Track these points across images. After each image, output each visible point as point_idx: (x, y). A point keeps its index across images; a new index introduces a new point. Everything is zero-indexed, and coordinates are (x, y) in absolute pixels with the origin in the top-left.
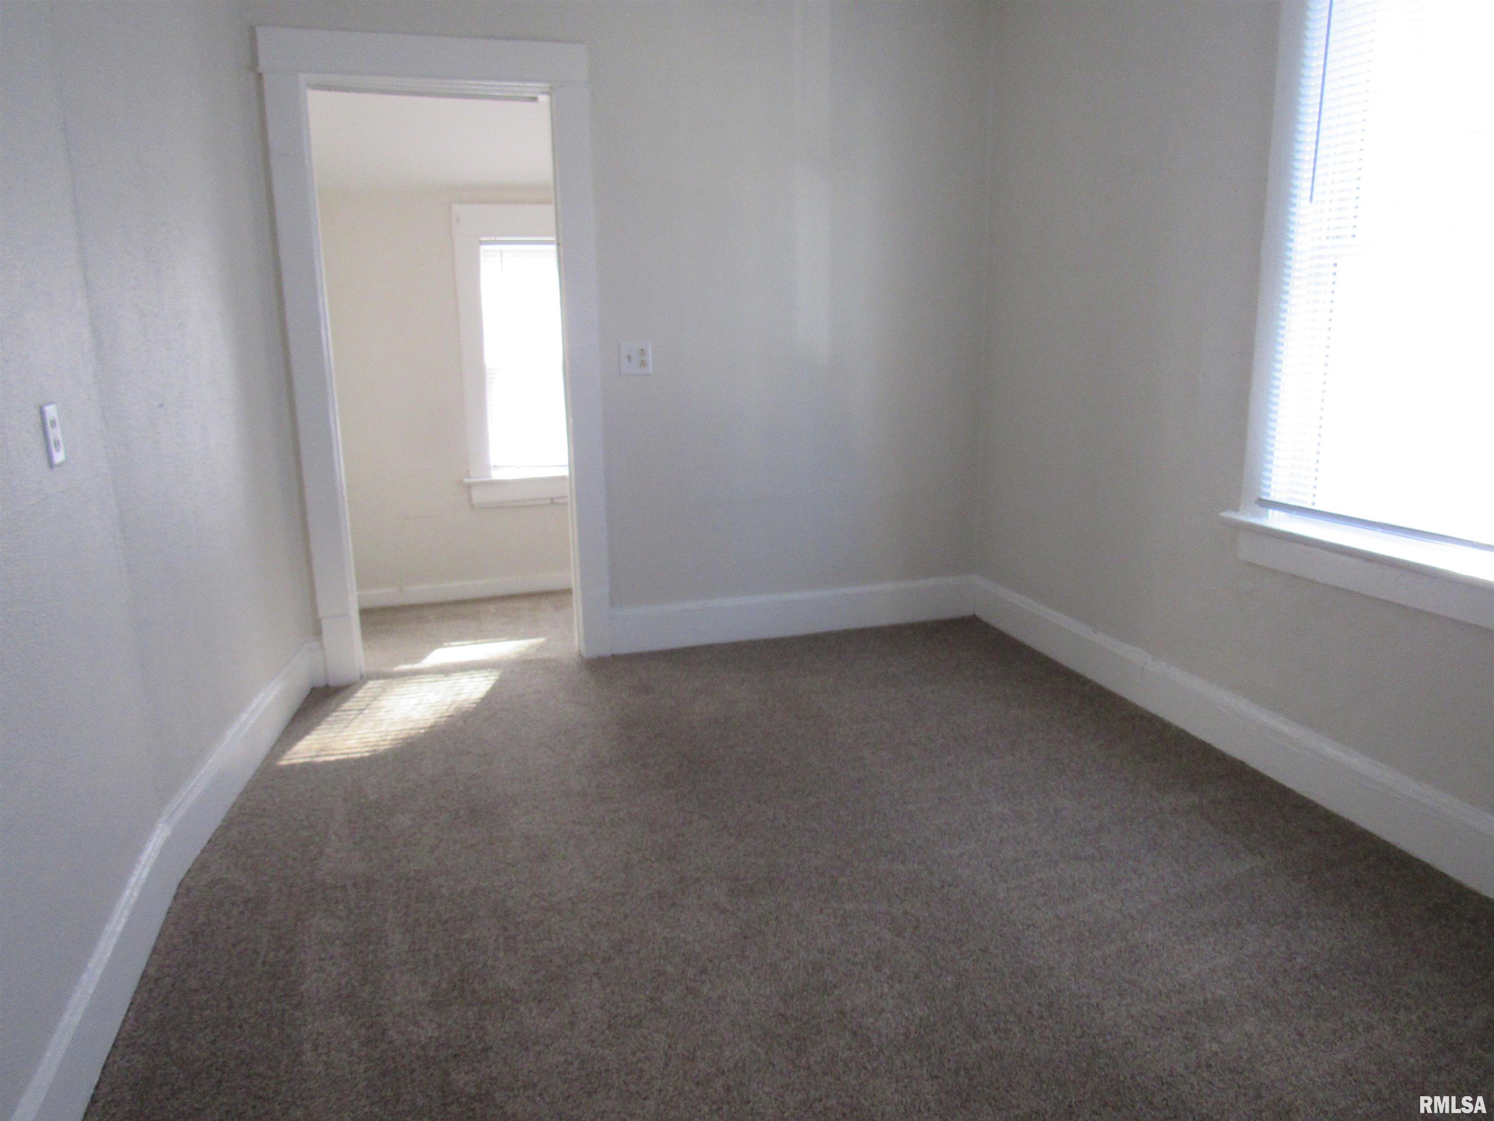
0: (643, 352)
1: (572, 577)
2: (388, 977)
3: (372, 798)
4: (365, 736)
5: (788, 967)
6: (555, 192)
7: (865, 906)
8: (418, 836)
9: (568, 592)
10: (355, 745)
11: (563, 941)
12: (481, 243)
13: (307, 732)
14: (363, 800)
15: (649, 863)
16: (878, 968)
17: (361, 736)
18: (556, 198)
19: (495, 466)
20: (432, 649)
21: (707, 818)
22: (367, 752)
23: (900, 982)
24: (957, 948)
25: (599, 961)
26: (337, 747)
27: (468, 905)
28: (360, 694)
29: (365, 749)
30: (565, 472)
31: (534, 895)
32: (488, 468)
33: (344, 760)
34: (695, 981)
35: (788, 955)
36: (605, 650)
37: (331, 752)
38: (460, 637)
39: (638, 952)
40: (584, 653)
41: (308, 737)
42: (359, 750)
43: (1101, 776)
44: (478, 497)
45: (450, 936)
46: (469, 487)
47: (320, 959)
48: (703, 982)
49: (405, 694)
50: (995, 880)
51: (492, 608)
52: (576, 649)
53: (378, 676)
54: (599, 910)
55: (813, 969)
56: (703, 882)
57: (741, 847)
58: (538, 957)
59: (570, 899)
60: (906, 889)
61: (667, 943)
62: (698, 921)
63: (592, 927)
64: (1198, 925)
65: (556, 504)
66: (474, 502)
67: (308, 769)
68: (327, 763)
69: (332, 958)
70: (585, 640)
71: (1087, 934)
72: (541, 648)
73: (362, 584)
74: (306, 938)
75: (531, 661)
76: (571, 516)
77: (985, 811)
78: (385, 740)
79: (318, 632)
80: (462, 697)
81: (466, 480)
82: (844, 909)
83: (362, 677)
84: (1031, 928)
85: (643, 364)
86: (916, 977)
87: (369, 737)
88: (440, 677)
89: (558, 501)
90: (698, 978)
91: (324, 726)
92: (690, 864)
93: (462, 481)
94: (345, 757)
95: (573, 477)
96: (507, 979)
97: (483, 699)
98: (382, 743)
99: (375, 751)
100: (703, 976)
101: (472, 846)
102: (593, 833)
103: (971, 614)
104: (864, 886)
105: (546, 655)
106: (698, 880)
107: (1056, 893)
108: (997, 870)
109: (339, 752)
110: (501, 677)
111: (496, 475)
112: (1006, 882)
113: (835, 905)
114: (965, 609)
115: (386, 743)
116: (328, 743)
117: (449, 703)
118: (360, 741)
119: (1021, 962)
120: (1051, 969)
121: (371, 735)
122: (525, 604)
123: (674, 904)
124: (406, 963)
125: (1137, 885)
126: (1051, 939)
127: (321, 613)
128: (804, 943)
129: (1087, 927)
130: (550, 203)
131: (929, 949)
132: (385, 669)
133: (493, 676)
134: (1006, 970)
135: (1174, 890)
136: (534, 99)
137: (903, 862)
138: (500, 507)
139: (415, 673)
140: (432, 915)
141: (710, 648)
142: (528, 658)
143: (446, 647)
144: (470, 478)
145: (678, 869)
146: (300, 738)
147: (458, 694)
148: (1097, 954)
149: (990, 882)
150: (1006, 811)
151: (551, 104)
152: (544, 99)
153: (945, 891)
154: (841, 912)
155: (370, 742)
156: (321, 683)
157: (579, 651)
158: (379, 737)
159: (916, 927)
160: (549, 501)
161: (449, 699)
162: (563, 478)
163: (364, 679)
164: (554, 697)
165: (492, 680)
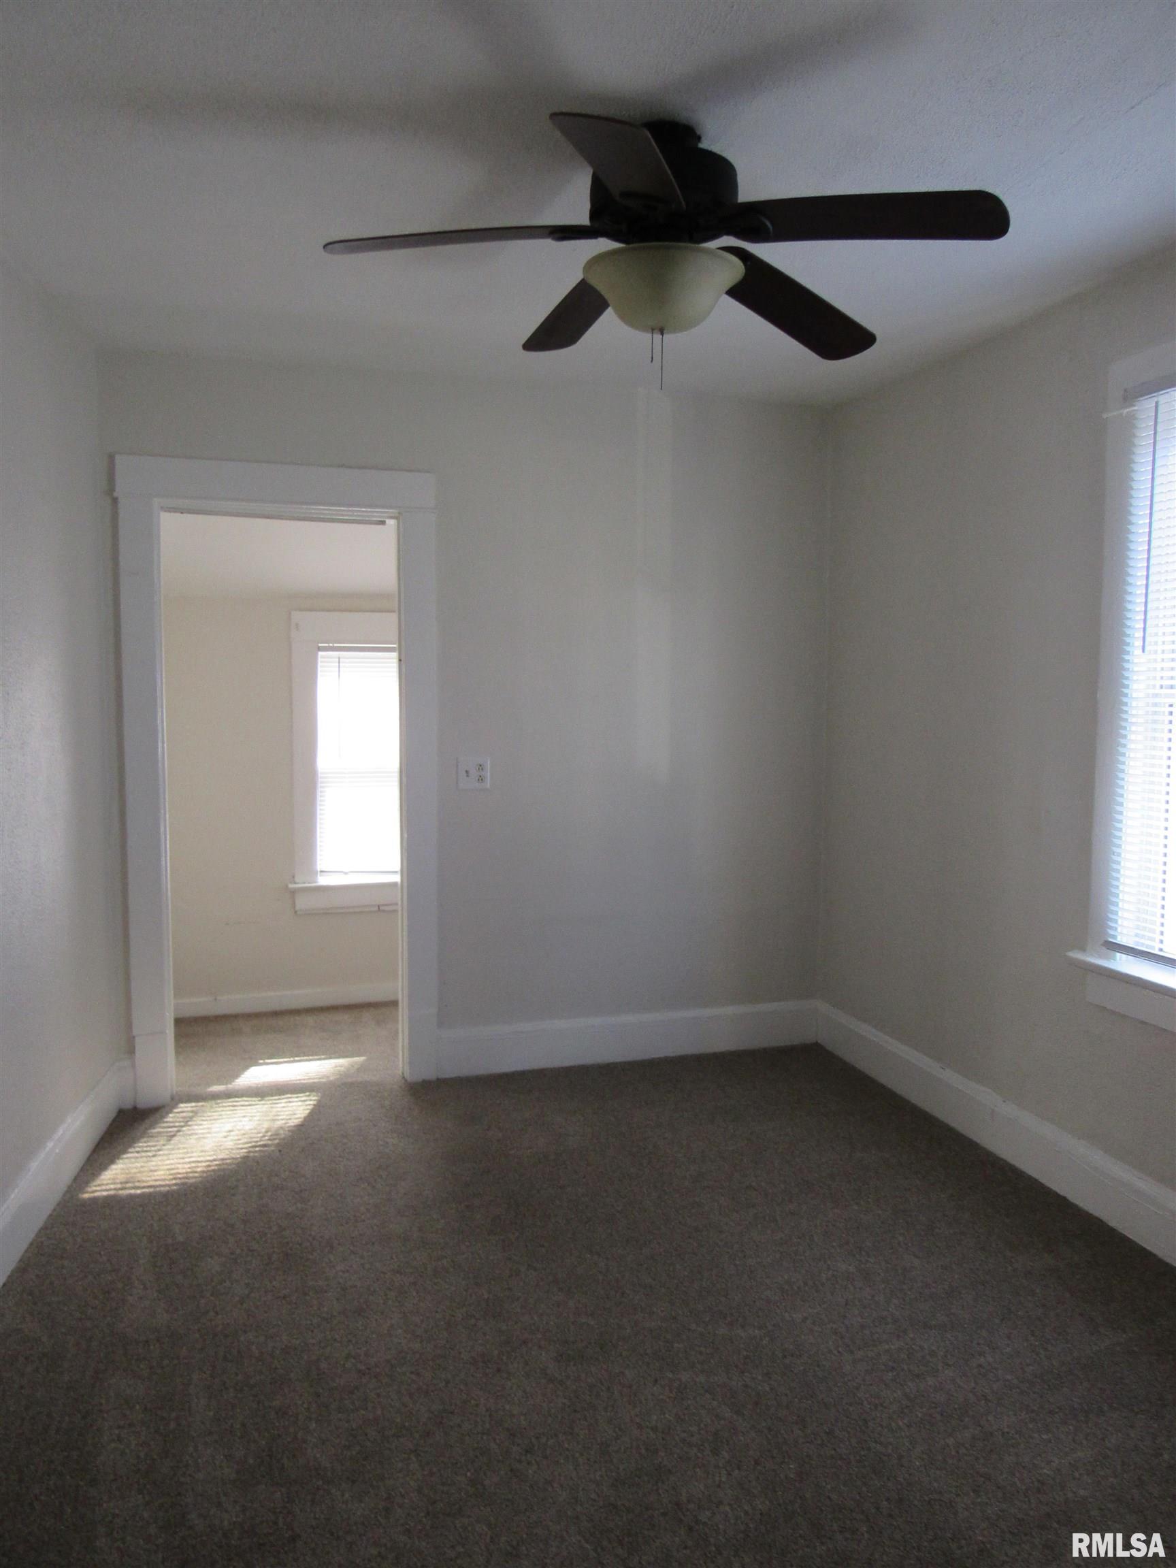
0: (481, 767)
1: (399, 988)
2: (191, 1449)
3: (181, 1239)
4: (173, 1167)
5: (620, 1448)
6: (399, 601)
7: (702, 1378)
8: (228, 1284)
9: (394, 1004)
10: (163, 1177)
11: (379, 1412)
12: (320, 649)
13: (112, 1161)
14: (170, 1241)
15: (473, 1321)
16: (715, 1452)
17: (168, 1167)
18: (399, 606)
19: (321, 872)
20: (247, 1067)
21: (535, 1270)
22: (175, 1185)
23: (739, 1469)
24: (800, 1429)
25: (417, 1436)
26: (144, 1179)
27: (279, 1367)
28: (170, 1117)
29: (174, 1182)
30: (397, 878)
31: (348, 1356)
32: (313, 873)
33: (150, 1194)
34: (520, 1461)
35: (620, 1433)
36: (430, 1074)
37: (137, 1184)
38: (275, 1053)
39: (459, 1426)
40: (407, 1075)
41: (114, 1167)
42: (167, 1182)
43: (951, 1231)
44: (302, 903)
45: (259, 1403)
46: (294, 892)
47: (119, 1427)
48: (529, 1463)
49: (219, 1119)
50: (840, 1349)
51: (310, 1020)
52: (400, 1072)
53: (190, 1098)
54: (418, 1374)
55: (647, 1450)
56: (530, 1345)
57: (571, 1304)
58: (353, 1430)
59: (388, 1361)
60: (746, 1357)
61: (490, 1416)
62: (524, 1391)
63: (411, 1395)
64: (1057, 1410)
65: (384, 911)
66: (298, 907)
67: (112, 1204)
68: (131, 1197)
69: (131, 1425)
70: (410, 1063)
71: (939, 1417)
72: (362, 1068)
73: (179, 991)
74: (103, 1401)
75: (352, 1084)
76: (401, 923)
77: (829, 1269)
78: (196, 1172)
79: (131, 1051)
80: (279, 1123)
81: (291, 886)
82: (680, 1380)
83: (172, 1098)
84: (880, 1408)
85: (481, 779)
86: (757, 1463)
87: (178, 1168)
88: (255, 1100)
89: (387, 908)
90: (523, 1458)
91: (130, 1155)
92: (516, 1323)
93: (287, 886)
94: (151, 1190)
95: (405, 884)
96: (318, 1456)
97: (300, 1127)
98: (191, 1175)
99: (183, 1184)
100: (529, 1455)
101: (284, 1297)
102: (414, 1284)
103: (815, 1041)
104: (701, 1353)
105: (367, 1077)
106: (525, 1342)
107: (905, 1367)
108: (842, 1338)
109: (145, 1184)
110: (319, 1101)
111: (323, 881)
112: (852, 1352)
113: (670, 1375)
114: (809, 1037)
115: (196, 1175)
116: (135, 1173)
117: (263, 1130)
118: (168, 1172)
119: (869, 1449)
120: (900, 1457)
121: (180, 1166)
122: (345, 1017)
123: (499, 1370)
124: (211, 1433)
125: (991, 1360)
126: (901, 1423)
127: (135, 1032)
128: (638, 1420)
129: (939, 1409)
130: (394, 611)
131: (770, 1429)
132: (198, 1090)
133: (311, 1100)
134: (852, 1457)
135: (1031, 1368)
136: (383, 523)
137: (743, 1327)
138: (327, 913)
139: (228, 1095)
140: (240, 1377)
141: (540, 1073)
142: (350, 1080)
143: (261, 1064)
144: (295, 883)
145: (504, 1328)
146: (104, 1167)
147: (274, 1120)
148: (951, 1441)
149: (836, 1352)
150: (851, 1269)
151: (398, 527)
152: (391, 523)
153: (787, 1361)
154: (676, 1384)
155: (180, 1174)
156: (128, 1105)
157: (403, 1073)
158: (189, 1168)
159: (756, 1404)
160: (376, 909)
161: (266, 1125)
162: (395, 884)
163: (176, 1100)
164: (375, 1126)
165: (310, 1105)
